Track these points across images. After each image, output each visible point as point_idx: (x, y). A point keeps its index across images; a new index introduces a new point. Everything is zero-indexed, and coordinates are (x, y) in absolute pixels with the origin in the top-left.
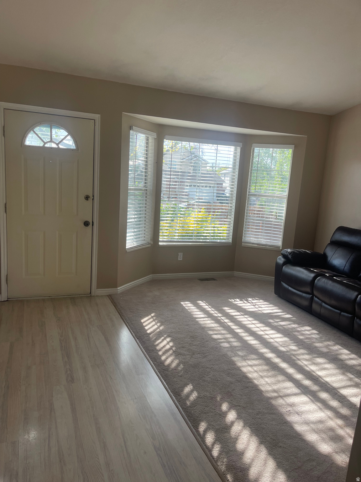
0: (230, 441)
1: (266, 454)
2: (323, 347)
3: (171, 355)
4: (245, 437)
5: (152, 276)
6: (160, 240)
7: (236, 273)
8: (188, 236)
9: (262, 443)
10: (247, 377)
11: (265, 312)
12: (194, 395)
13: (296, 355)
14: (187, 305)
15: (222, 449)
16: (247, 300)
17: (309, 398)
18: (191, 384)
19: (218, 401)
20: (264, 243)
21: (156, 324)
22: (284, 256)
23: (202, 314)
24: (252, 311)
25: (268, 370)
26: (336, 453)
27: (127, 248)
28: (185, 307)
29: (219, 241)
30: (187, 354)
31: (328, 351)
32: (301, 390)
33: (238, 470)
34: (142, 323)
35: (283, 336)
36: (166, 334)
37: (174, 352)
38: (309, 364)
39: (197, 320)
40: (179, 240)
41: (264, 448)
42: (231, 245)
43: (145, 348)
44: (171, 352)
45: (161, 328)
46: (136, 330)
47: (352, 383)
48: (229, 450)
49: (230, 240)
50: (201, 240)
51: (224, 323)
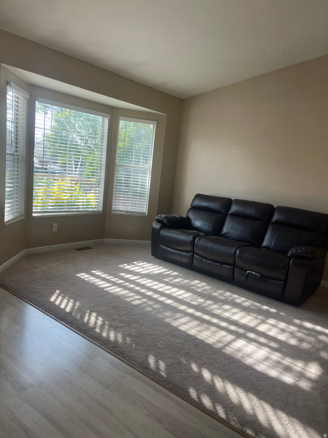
0: (224, 399)
1: (258, 400)
2: (219, 296)
3: (109, 330)
4: (232, 390)
5: (26, 251)
6: (34, 211)
7: (107, 240)
8: (58, 206)
9: (248, 392)
10: (189, 335)
11: (156, 273)
12: (162, 365)
13: (208, 306)
14: (84, 276)
15: (225, 409)
16: (134, 264)
17: (245, 341)
18: (150, 355)
19: (186, 364)
20: (132, 210)
21: (69, 301)
22: (159, 221)
23: (105, 283)
24: (145, 274)
25: (199, 325)
26: (298, 381)
27: (5, 221)
28: (83, 279)
29: (91, 210)
30: (123, 326)
31: (225, 298)
32: (235, 336)
33: (252, 423)
34: (53, 303)
35: (186, 292)
36: (87, 310)
37: (110, 326)
38: (223, 312)
39: (106, 289)
40: (53, 210)
41: (253, 396)
42: (102, 213)
43: (77, 329)
44: (107, 327)
45: (78, 304)
46: (53, 312)
47: (260, 321)
48: (230, 407)
49: (101, 209)
50: (75, 210)
51: (131, 288)
